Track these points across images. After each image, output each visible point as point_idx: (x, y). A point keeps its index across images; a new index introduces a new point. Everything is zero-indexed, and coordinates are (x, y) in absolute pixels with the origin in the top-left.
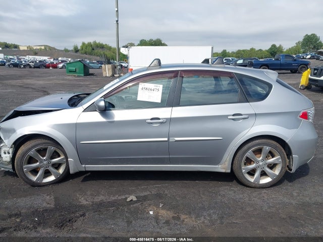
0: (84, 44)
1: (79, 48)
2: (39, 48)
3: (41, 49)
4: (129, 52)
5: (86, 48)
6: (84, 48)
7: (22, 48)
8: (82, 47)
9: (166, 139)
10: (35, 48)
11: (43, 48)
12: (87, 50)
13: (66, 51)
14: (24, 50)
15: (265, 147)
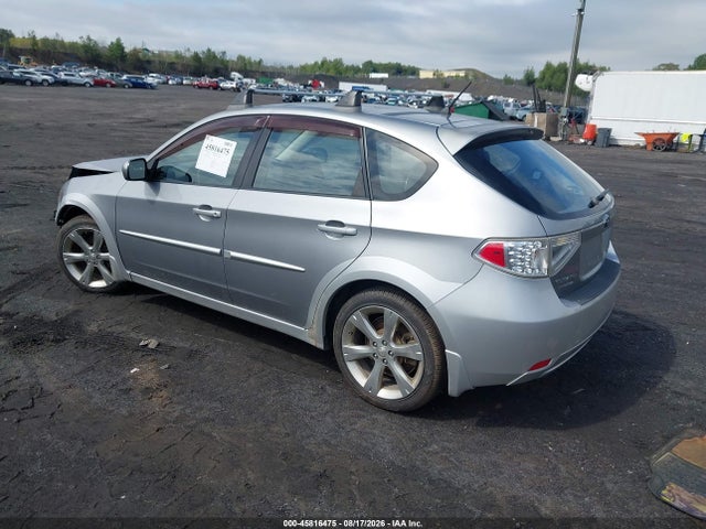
0: (549, 66)
1: (537, 75)
2: (454, 74)
3: (457, 77)
4: (594, 85)
5: (552, 77)
6: (547, 76)
7: (423, 75)
8: (543, 74)
9: (218, 251)
10: (446, 75)
11: (462, 74)
12: (554, 81)
13: (508, 81)
14: (427, 80)
15: (387, 310)
